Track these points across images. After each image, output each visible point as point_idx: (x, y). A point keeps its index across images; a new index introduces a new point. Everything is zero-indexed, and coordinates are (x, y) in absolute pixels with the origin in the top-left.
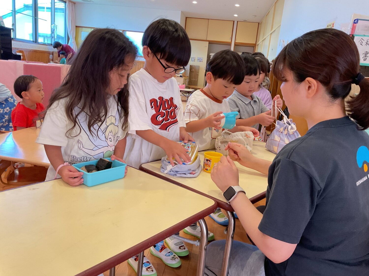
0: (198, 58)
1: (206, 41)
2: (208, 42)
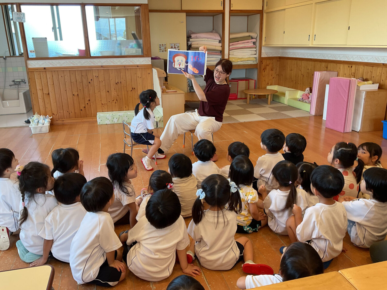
0: (171, 44)
1: (181, 11)
2: (185, 13)
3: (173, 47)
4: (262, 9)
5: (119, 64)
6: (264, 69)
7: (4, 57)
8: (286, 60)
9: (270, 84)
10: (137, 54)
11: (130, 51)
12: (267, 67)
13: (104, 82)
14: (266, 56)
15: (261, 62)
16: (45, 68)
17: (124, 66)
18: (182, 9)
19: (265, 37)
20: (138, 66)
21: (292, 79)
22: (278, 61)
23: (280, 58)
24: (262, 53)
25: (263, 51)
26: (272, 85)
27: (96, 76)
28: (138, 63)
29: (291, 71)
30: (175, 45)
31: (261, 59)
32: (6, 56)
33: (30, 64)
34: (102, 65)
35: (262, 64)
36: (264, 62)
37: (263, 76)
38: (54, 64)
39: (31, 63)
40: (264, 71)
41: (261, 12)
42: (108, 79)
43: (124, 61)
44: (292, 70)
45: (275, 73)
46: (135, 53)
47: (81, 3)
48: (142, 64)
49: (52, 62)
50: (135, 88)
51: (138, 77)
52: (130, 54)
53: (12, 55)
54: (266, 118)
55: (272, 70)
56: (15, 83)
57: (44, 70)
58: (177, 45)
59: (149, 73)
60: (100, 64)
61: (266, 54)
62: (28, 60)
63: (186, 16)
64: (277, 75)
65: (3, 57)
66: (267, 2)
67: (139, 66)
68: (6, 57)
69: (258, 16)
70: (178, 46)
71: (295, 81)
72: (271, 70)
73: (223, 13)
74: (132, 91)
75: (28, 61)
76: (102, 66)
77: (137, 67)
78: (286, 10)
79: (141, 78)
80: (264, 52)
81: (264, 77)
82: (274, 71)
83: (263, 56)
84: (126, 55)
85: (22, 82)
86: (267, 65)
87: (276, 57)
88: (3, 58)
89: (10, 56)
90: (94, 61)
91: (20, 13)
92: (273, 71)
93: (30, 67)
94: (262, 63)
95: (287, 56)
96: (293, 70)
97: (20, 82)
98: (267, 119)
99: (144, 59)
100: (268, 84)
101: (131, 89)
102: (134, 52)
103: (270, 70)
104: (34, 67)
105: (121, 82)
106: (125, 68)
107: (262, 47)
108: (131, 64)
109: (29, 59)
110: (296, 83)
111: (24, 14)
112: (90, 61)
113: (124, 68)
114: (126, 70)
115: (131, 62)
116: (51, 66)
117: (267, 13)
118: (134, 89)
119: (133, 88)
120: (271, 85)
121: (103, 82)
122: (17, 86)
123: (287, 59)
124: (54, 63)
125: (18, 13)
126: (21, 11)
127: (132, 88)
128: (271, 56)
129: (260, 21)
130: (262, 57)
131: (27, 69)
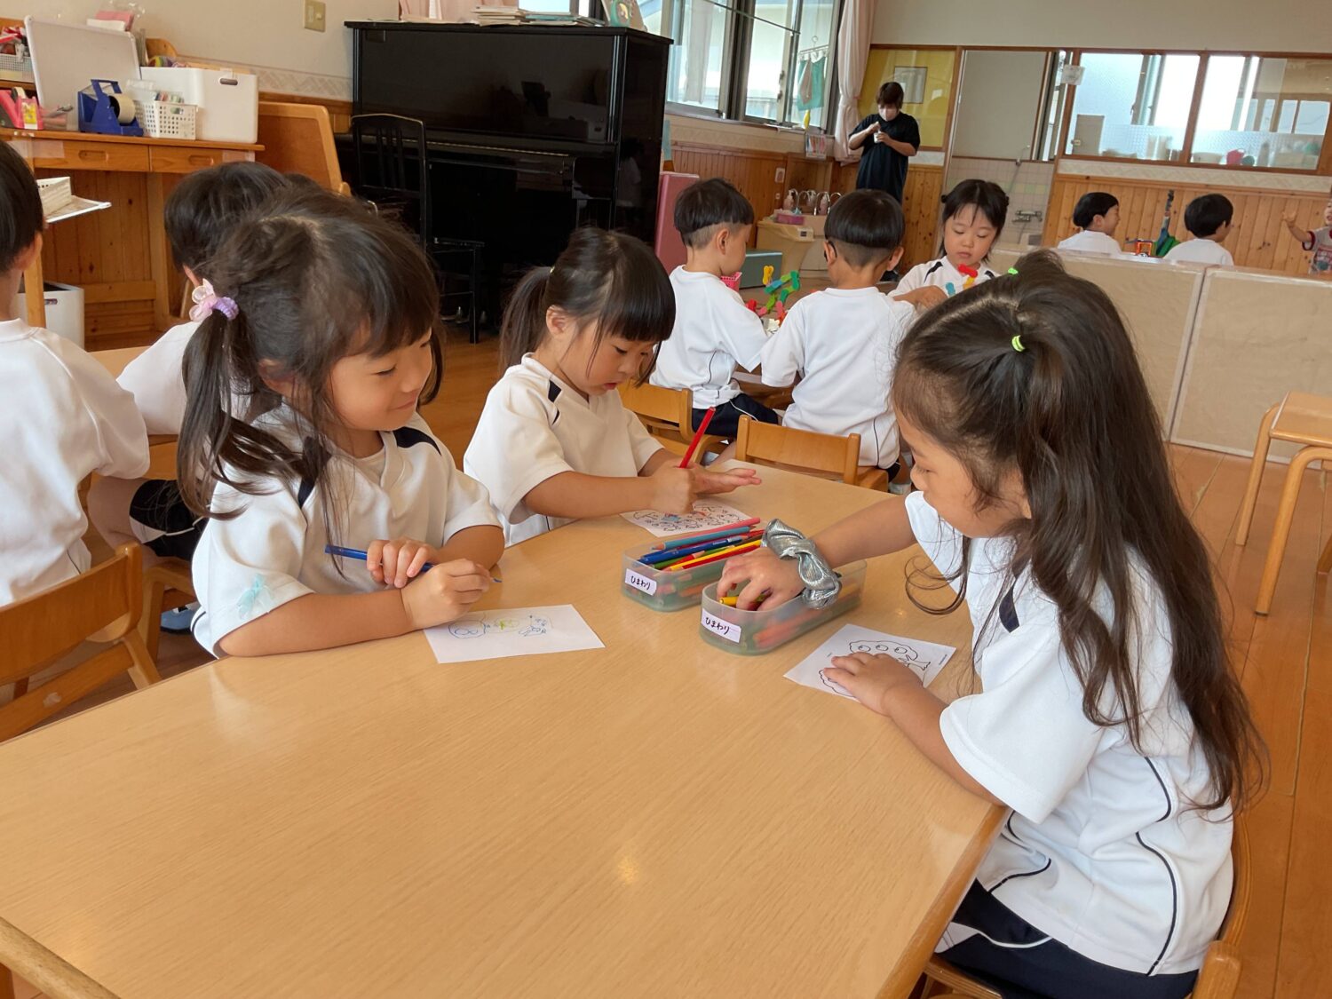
5: (1248, 184)
7: (1018, 161)
10: (1305, 167)
16: (1088, 178)
20: (1292, 195)
32: (1023, 159)
33: (1063, 165)
39: (1066, 165)
47: (1205, 49)
48: (1307, 190)
49: (1105, 167)
50: (1269, 245)
53: (1033, 159)
56: (1021, 217)
57: (1086, 181)
60: (1203, 181)
62: (1062, 158)
65: (1015, 160)
68: (1022, 161)
74: (1260, 248)
84: (1273, 166)
85: (1035, 218)
88: (1014, 163)
89: (1031, 161)
90: (1193, 173)
91: (1076, 67)
93: (1061, 171)
97: (1030, 216)
99: (1316, 180)
101: (1261, 244)
104: (1069, 173)
105: (1240, 227)
108: (1279, 187)
111: (1083, 69)
112: (1184, 173)
116: (1101, 174)
118: (1266, 245)
119: (1267, 242)
124: (1109, 170)
125: (1073, 66)
126: (1078, 64)
127: (1264, 243)
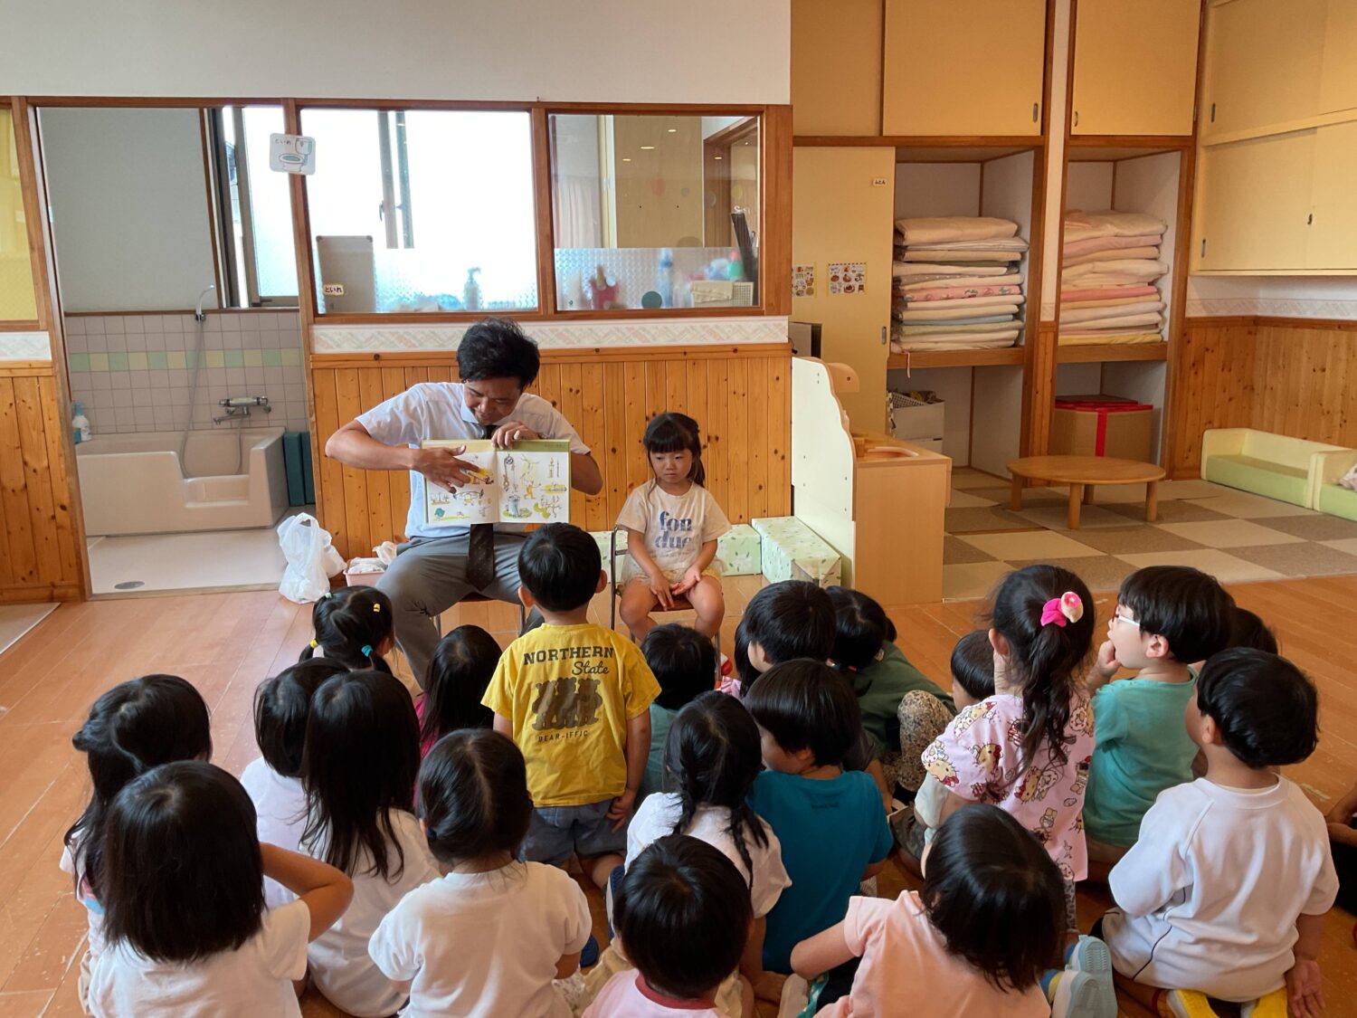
0: (832, 266)
1: (879, 140)
2: (894, 148)
3: (841, 275)
4: (1191, 134)
6: (1194, 365)
7: (199, 313)
8: (1291, 329)
9: (1216, 424)
11: (710, 291)
12: (1208, 356)
13: (600, 411)
14: (1203, 314)
15: (1185, 335)
16: (377, 357)
17: (680, 350)
18: (885, 133)
19: (1204, 241)
20: (735, 351)
21: (1324, 407)
22: (1250, 333)
23: (1258, 321)
24: (1188, 302)
25: (1193, 294)
26: (1226, 427)
27: (571, 390)
28: (736, 339)
29: (1319, 373)
30: (846, 270)
31: (1185, 326)
32: (207, 307)
33: (322, 337)
34: (597, 346)
35: (1189, 346)
36: (1196, 337)
37: (1191, 393)
38: (414, 341)
39: (326, 336)
40: (1196, 373)
41: (1186, 147)
42: (618, 403)
43: (683, 332)
44: (1324, 370)
45: (1239, 381)
46: (728, 300)
47: (535, 100)
48: (754, 340)
49: (406, 333)
50: (717, 438)
51: (735, 393)
52: (710, 302)
53: (225, 306)
54: (1277, 570)
55: (1226, 367)
56: (232, 409)
57: (375, 363)
58: (854, 271)
59: (778, 379)
60: (588, 343)
61: (1205, 307)
62: (315, 323)
63: (897, 162)
64: (1245, 388)
65: (193, 312)
66: (1214, 106)
67: (739, 348)
68: (204, 312)
69: (1172, 162)
70: (860, 275)
71: (1342, 412)
72: (1223, 370)
73: (1038, 148)
75: (316, 327)
76: (597, 350)
77: (732, 354)
78: (1318, 130)
79: (746, 396)
80: (1197, 298)
81: (1193, 394)
82: (1232, 372)
83: (1193, 311)
84: (693, 306)
85: (258, 408)
86: (1207, 350)
87: (1243, 317)
88: (193, 317)
89: (220, 310)
90: (568, 331)
91: (297, 140)
92: (1230, 370)
93: (320, 349)
94: (1189, 342)
95: (1294, 314)
96: (1327, 370)
97: (248, 406)
98: (1285, 572)
99: (760, 324)
100: (1210, 422)
102: (728, 294)
103: (1220, 369)
104: (336, 351)
106: (686, 357)
107: (1189, 278)
108: (711, 341)
109: (317, 319)
110: (1345, 421)
111: (311, 143)
112: (552, 331)
113: (682, 356)
114: (689, 365)
115: (711, 332)
116: (401, 348)
117: (1215, 147)
118: (713, 440)
119: (713, 435)
120: (1220, 427)
121: (596, 411)
122: (235, 423)
123: (1294, 327)
124: (414, 337)
125: (289, 137)
126: (299, 132)
128: (1223, 313)
129: (1181, 176)
130: (1189, 319)
131: (307, 359)
